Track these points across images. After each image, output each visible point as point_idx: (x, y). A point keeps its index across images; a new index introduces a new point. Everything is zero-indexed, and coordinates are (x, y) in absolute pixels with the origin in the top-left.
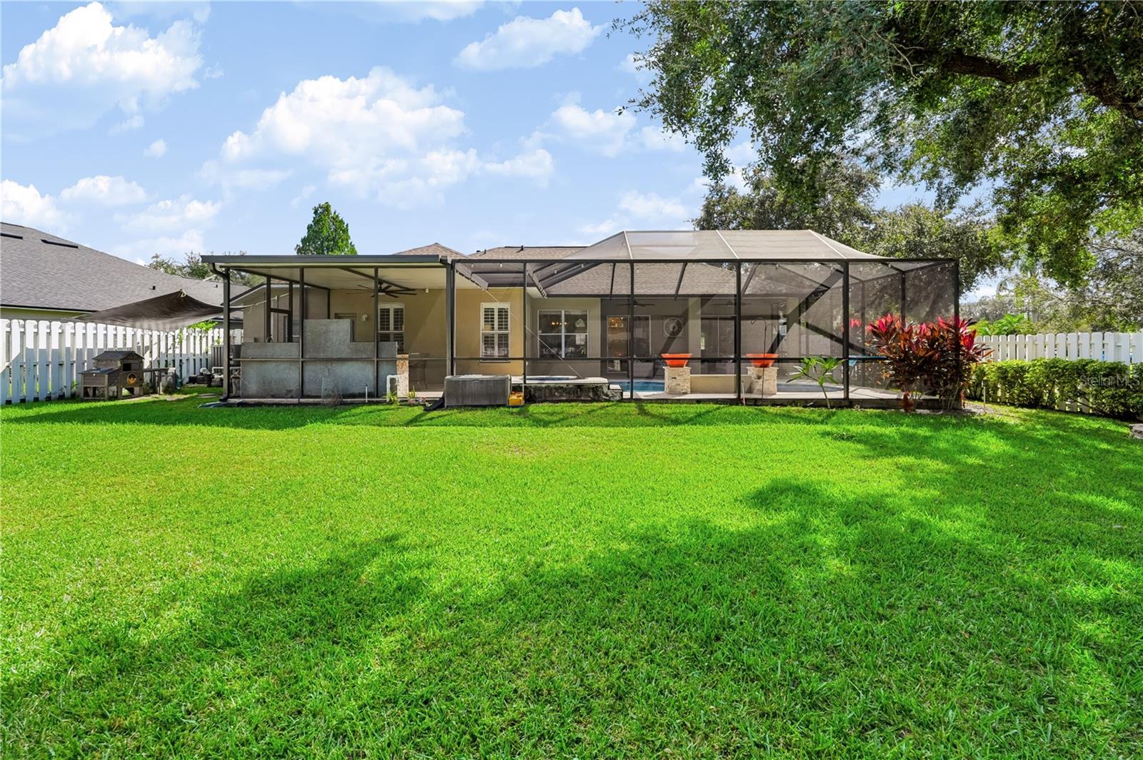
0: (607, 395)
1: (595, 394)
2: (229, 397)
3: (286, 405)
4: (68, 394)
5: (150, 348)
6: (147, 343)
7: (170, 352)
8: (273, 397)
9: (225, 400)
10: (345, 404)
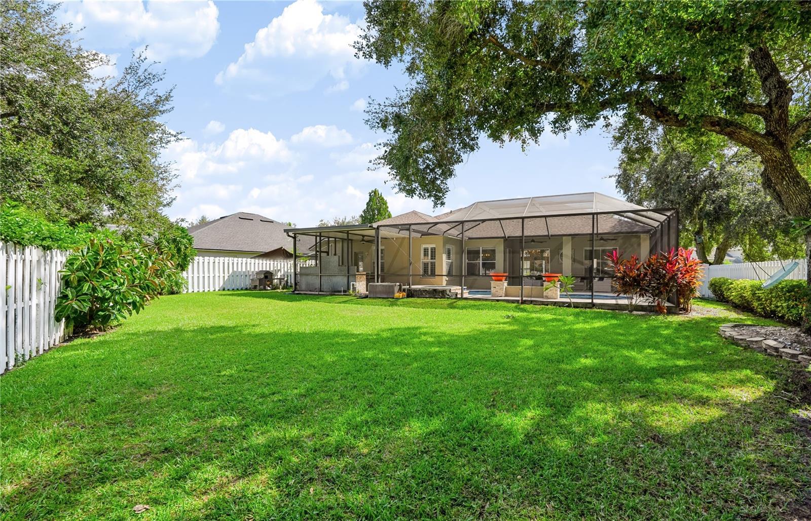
0: (449, 295)
1: (442, 294)
2: (295, 290)
3: (315, 295)
4: (248, 288)
5: (280, 270)
6: (279, 268)
7: (289, 271)
8: (310, 291)
9: (294, 291)
10: (334, 295)
